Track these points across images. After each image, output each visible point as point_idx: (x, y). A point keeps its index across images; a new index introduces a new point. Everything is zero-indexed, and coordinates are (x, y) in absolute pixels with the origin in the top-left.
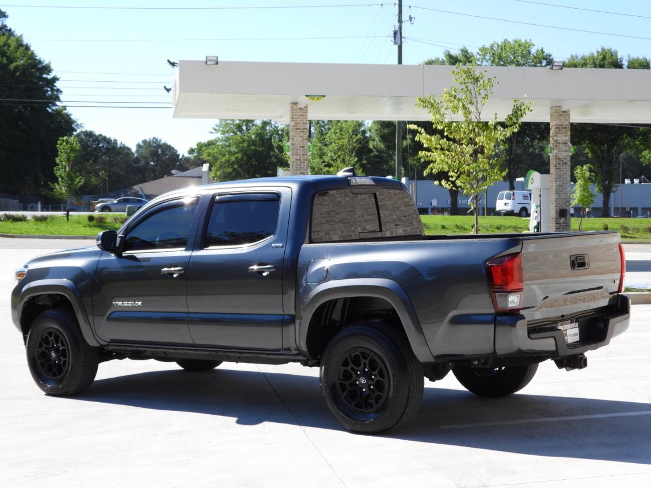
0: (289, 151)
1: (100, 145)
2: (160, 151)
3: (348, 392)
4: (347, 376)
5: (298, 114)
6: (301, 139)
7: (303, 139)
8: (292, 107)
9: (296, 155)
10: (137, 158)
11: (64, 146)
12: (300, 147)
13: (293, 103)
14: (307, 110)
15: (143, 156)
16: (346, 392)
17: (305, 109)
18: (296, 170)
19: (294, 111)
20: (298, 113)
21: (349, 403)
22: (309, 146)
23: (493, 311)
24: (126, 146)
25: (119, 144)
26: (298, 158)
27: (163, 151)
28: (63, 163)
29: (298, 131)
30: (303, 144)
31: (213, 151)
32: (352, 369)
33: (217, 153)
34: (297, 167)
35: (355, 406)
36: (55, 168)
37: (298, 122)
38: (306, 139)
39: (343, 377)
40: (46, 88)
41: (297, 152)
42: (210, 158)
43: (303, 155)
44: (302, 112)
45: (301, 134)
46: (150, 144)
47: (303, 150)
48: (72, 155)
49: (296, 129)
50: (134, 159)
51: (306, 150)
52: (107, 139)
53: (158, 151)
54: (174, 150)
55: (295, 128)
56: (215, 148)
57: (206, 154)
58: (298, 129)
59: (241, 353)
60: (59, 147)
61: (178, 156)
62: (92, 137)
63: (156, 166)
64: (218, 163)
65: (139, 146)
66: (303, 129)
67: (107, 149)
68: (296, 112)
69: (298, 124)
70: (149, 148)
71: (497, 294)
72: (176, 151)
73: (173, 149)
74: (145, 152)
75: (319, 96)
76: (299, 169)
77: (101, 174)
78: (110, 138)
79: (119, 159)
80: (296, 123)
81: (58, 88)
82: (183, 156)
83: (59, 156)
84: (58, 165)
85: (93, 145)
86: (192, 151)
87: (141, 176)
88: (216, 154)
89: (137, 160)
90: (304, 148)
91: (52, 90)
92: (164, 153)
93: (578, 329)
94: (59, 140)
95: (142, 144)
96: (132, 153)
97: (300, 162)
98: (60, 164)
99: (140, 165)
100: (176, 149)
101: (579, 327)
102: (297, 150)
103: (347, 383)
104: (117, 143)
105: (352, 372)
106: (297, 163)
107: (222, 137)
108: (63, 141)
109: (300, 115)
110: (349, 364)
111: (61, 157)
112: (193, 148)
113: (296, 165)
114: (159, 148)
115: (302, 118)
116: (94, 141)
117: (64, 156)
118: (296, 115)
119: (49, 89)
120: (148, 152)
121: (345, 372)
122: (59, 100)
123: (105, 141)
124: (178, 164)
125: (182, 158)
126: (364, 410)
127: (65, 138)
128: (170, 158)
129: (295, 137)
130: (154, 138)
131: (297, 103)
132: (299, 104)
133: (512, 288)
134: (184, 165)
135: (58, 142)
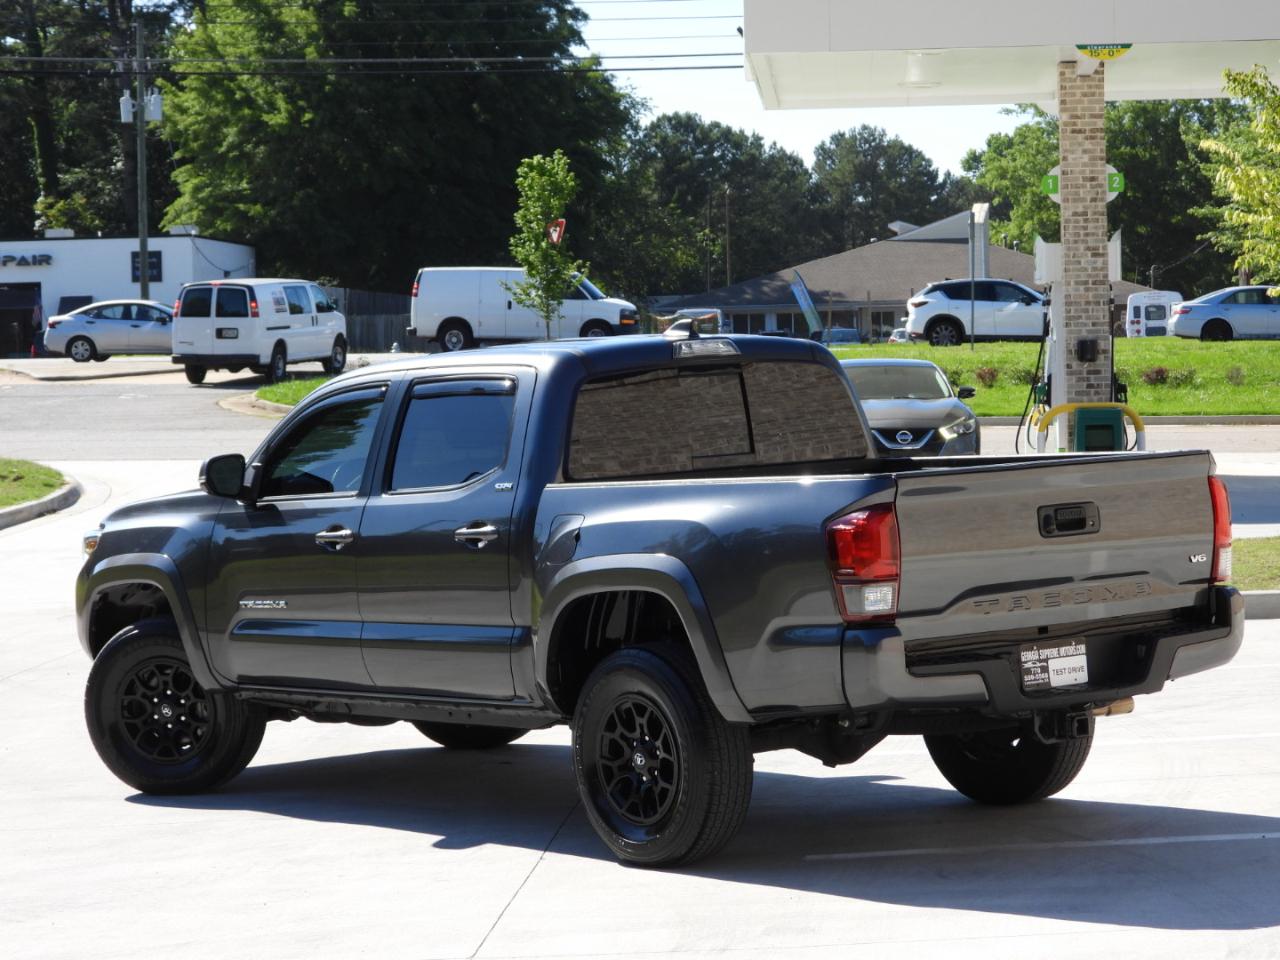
0: (1055, 191)
1: (716, 154)
2: (881, 164)
3: (616, 784)
4: (616, 750)
5: (1078, 92)
6: (1086, 158)
7: (1093, 159)
8: (1062, 74)
9: (1075, 200)
10: (817, 186)
11: (533, 179)
12: (1084, 179)
13: (1063, 62)
14: (1102, 80)
15: (835, 179)
16: (614, 781)
17: (1097, 76)
18: (1076, 242)
19: (1068, 85)
20: (1079, 87)
21: (618, 804)
22: (1111, 176)
23: (838, 619)
24: (788, 152)
25: (767, 148)
26: (1080, 209)
27: (890, 165)
28: (534, 225)
29: (1080, 137)
30: (1092, 172)
31: (1012, 164)
32: (622, 736)
33: (1024, 168)
34: (1078, 235)
35: (628, 811)
36: (512, 241)
37: (1079, 113)
38: (1102, 159)
39: (610, 752)
40: (544, 9)
41: (1077, 193)
42: (1006, 183)
43: (1094, 200)
44: (1090, 87)
45: (1088, 145)
46: (854, 146)
47: (1092, 187)
48: (554, 202)
49: (1073, 131)
50: (809, 190)
51: (1101, 186)
52: (735, 134)
53: (877, 165)
54: (923, 159)
55: (1069, 129)
56: (1017, 154)
57: (995, 172)
58: (1080, 131)
59: (457, 705)
60: (522, 184)
61: (933, 176)
62: (693, 131)
63: (873, 205)
64: (1028, 196)
65: (823, 152)
66: (1092, 131)
67: (734, 163)
68: (1071, 87)
69: (1077, 117)
70: (851, 157)
71: (844, 586)
72: (929, 162)
73: (919, 155)
74: (842, 168)
75: (1113, 45)
76: (1082, 237)
77: (700, 236)
78: (742, 132)
79: (766, 191)
80: (1072, 117)
81: (577, 5)
82: (948, 174)
83: (520, 208)
84: (520, 231)
85: (694, 153)
86: (973, 161)
87: (829, 237)
88: (1021, 172)
89: (818, 192)
90: (1094, 183)
91: (561, 12)
92: (893, 170)
93: (1084, 658)
94: (520, 164)
95: (833, 147)
96: (806, 171)
97: (1086, 221)
98: (524, 229)
99: (827, 206)
100: (927, 156)
101: (1088, 654)
102: (1077, 187)
103: (615, 765)
104: (761, 146)
105: (623, 744)
106: (1077, 222)
107: (1039, 123)
108: (531, 167)
109: (1085, 95)
110: (615, 727)
111: (528, 209)
112: (978, 151)
113: (1075, 227)
114: (878, 158)
115: (1090, 102)
116: (698, 142)
117: (535, 208)
118: (1074, 95)
119: (553, 12)
120: (850, 167)
121: (613, 742)
122: (582, 42)
123: (728, 140)
124: (934, 198)
125: (945, 182)
126: (641, 819)
127: (537, 159)
128: (911, 182)
129: (1073, 152)
130: (865, 128)
131: (1075, 62)
132: (1079, 64)
133: (876, 574)
134: (951, 200)
135: (520, 171)
